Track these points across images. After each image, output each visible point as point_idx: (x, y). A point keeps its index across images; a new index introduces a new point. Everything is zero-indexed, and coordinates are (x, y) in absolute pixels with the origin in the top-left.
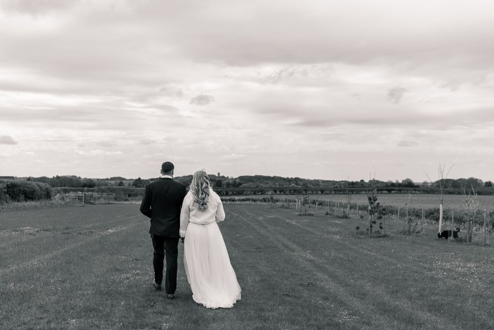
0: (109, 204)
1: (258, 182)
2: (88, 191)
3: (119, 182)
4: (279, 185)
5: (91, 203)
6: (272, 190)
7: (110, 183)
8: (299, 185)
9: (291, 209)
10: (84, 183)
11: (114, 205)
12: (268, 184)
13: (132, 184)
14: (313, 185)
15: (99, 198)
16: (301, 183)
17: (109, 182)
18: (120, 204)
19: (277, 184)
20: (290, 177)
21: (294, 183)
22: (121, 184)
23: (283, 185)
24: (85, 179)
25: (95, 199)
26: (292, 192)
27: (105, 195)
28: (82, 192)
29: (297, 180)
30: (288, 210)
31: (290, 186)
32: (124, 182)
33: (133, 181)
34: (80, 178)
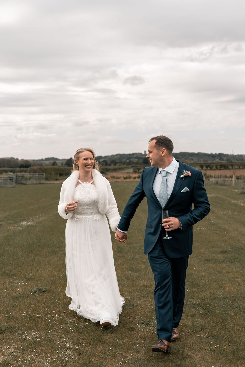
0: (40, 183)
1: (183, 159)
2: (21, 171)
3: (52, 162)
4: (203, 160)
5: (22, 184)
6: (198, 166)
7: (45, 164)
8: (222, 160)
9: (227, 185)
10: (21, 164)
11: (44, 185)
12: (193, 160)
13: (64, 163)
14: (237, 160)
15: (30, 178)
16: (225, 158)
17: (44, 162)
18: (51, 183)
19: (202, 160)
20: (214, 153)
21: (218, 159)
22: (54, 164)
23: (207, 161)
24: (22, 160)
25: (27, 179)
26: (218, 167)
27: (37, 175)
28: (14, 173)
29: (221, 156)
30: (225, 187)
31: (214, 162)
32: (57, 162)
33: (65, 161)
34: (17, 159)
